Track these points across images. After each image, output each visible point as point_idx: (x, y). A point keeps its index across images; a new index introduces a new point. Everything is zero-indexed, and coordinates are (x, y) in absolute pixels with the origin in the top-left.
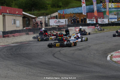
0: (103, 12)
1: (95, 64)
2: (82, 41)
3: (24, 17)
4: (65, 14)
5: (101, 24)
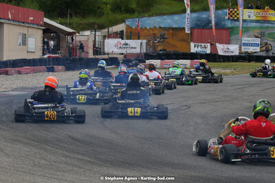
0: (228, 29)
4: (141, 28)
5: (223, 56)
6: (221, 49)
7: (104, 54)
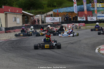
1: (85, 56)
2: (73, 36)
3: (24, 15)
4: (59, 13)
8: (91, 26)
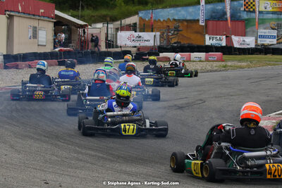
0: (244, 21)
4: (155, 21)
5: (239, 49)
6: (237, 41)
7: (117, 47)
8: (240, 61)
